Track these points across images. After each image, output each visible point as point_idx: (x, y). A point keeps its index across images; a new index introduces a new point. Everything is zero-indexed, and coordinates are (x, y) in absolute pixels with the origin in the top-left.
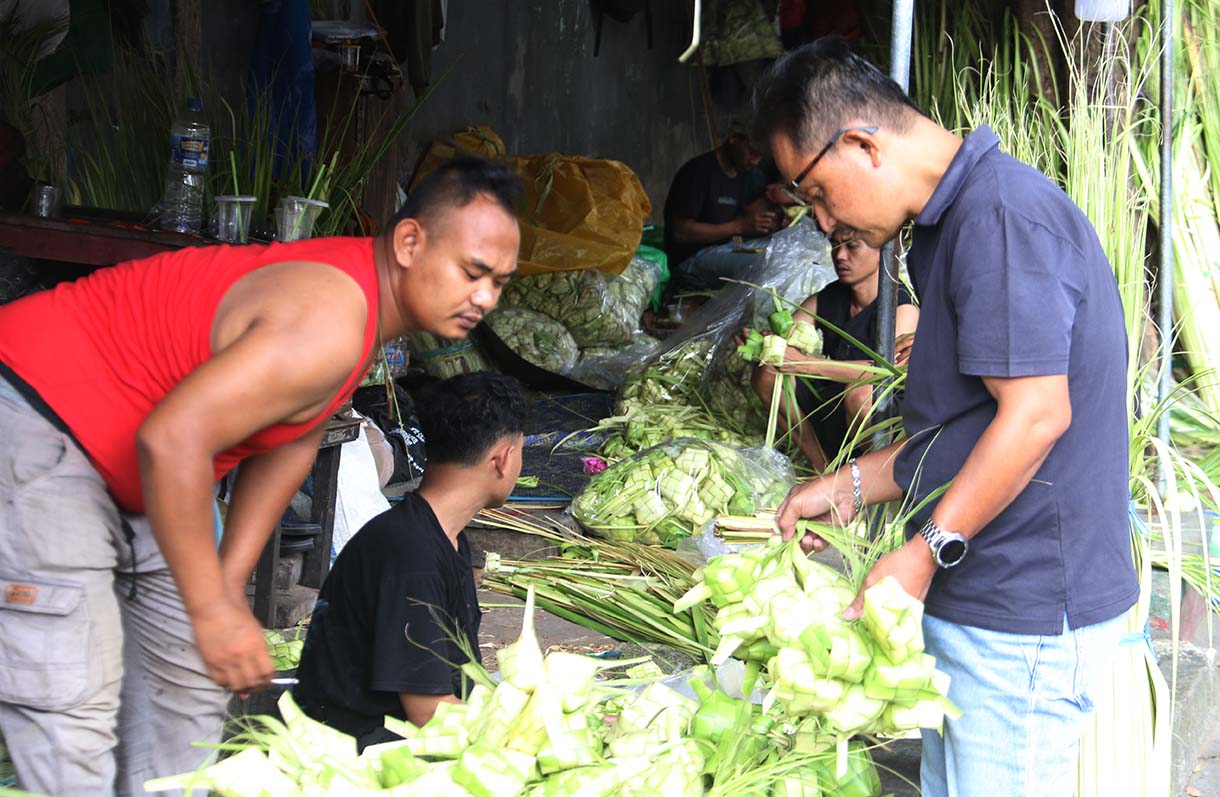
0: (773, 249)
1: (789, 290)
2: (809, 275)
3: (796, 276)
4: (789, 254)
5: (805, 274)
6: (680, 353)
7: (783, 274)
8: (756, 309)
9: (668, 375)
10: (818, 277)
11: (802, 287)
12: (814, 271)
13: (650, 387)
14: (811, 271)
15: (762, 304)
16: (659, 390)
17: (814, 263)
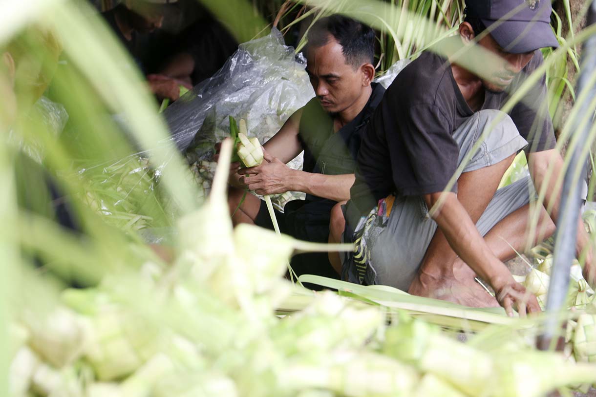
0: (238, 61)
1: (255, 104)
2: (279, 89)
3: (264, 90)
4: (255, 69)
5: (274, 89)
6: (125, 167)
7: (247, 89)
8: (217, 123)
9: (111, 189)
10: (288, 92)
11: (270, 103)
12: (284, 86)
13: (90, 201)
14: (280, 86)
15: (224, 118)
16: (100, 206)
17: (283, 78)
